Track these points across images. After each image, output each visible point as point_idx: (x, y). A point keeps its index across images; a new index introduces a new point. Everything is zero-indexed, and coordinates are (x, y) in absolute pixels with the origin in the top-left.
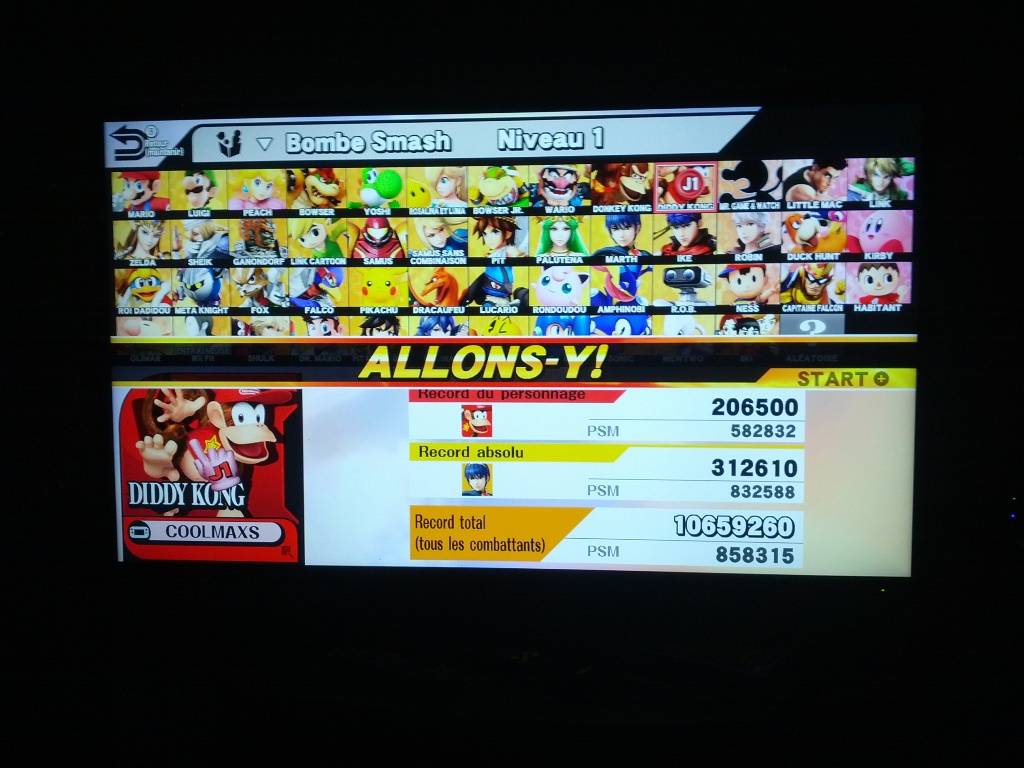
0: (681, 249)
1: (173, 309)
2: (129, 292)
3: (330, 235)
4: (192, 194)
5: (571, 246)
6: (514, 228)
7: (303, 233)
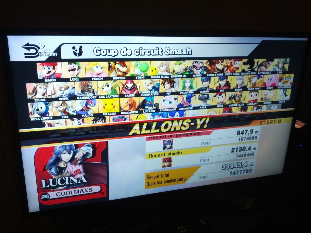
0: (221, 87)
3: (113, 87)
4: (71, 71)
5: (191, 87)
6: (174, 82)
7: (103, 86)
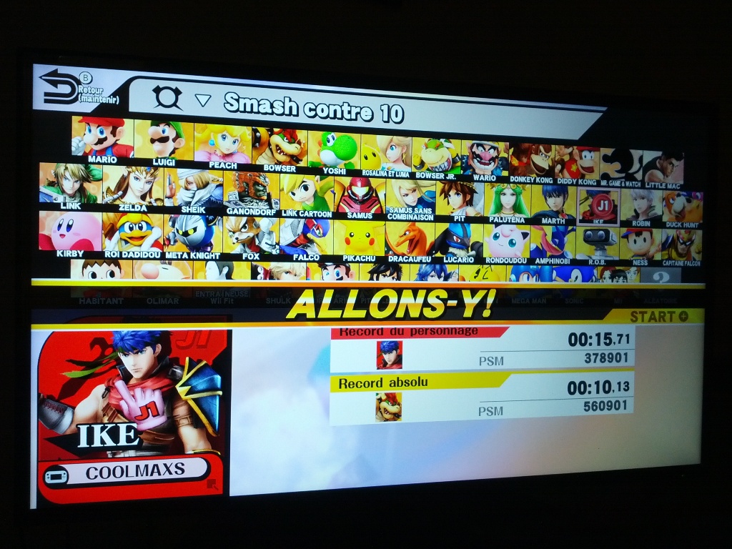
1: (163, 254)
2: (117, 235)
3: (318, 190)
4: (157, 143)
5: (517, 208)
6: (472, 192)
7: (294, 187)
